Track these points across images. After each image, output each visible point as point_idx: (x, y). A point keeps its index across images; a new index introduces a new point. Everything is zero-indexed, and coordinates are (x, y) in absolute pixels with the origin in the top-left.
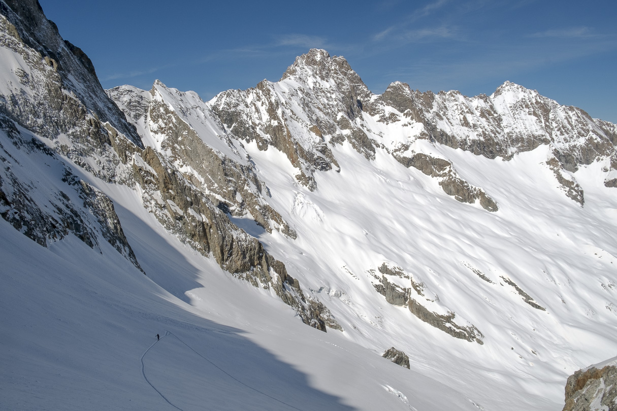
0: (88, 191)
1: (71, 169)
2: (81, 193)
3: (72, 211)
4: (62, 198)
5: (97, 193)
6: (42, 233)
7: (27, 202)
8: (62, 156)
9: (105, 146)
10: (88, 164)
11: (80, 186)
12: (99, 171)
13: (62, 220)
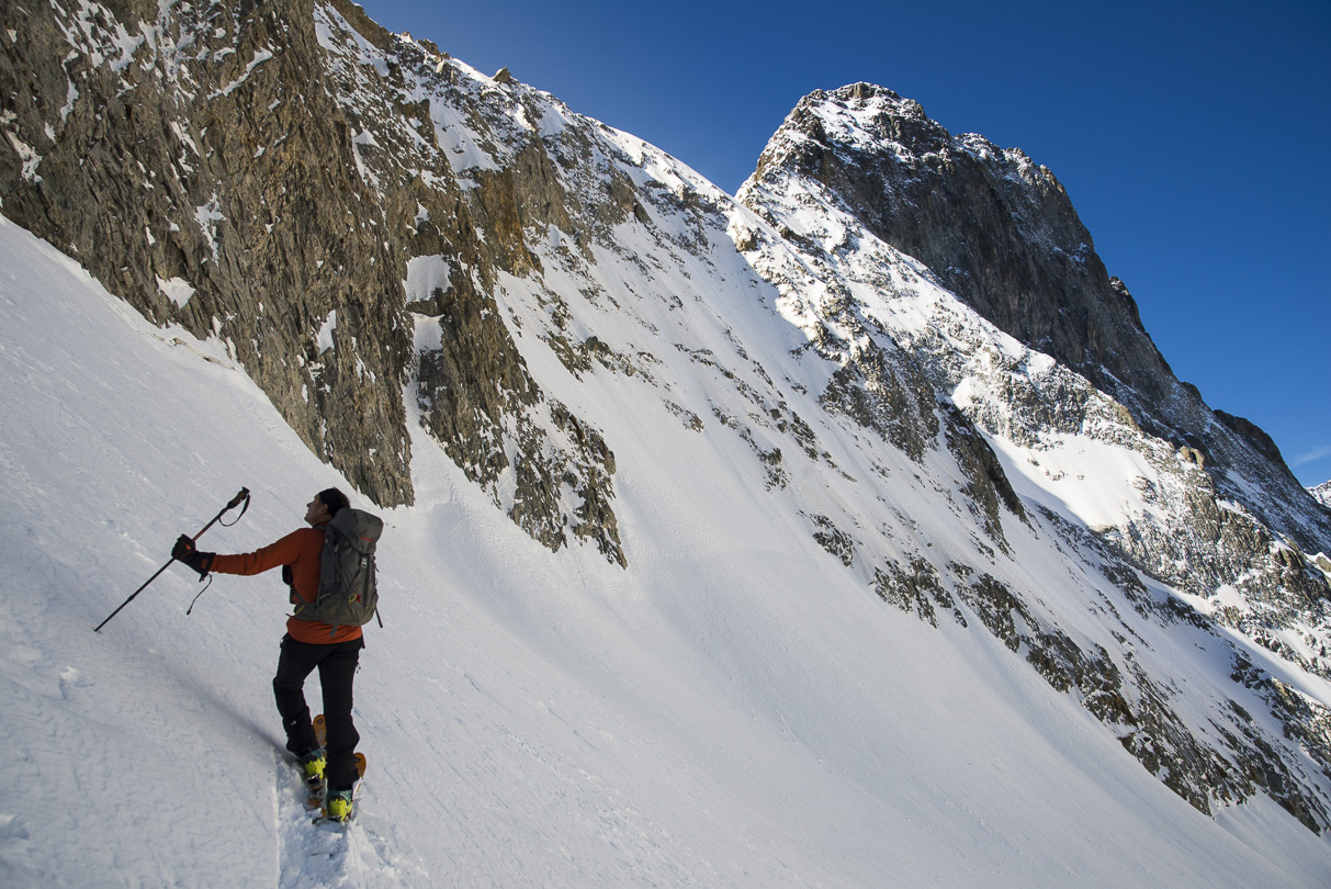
0: (1290, 703)
1: (1247, 655)
2: (1274, 706)
3: (1258, 742)
4: (1234, 715)
5: (1312, 708)
6: (1199, 784)
7: (1165, 719)
8: (1228, 629)
9: (1321, 606)
10: (1286, 645)
11: (1272, 691)
12: (1315, 660)
13: (1238, 762)
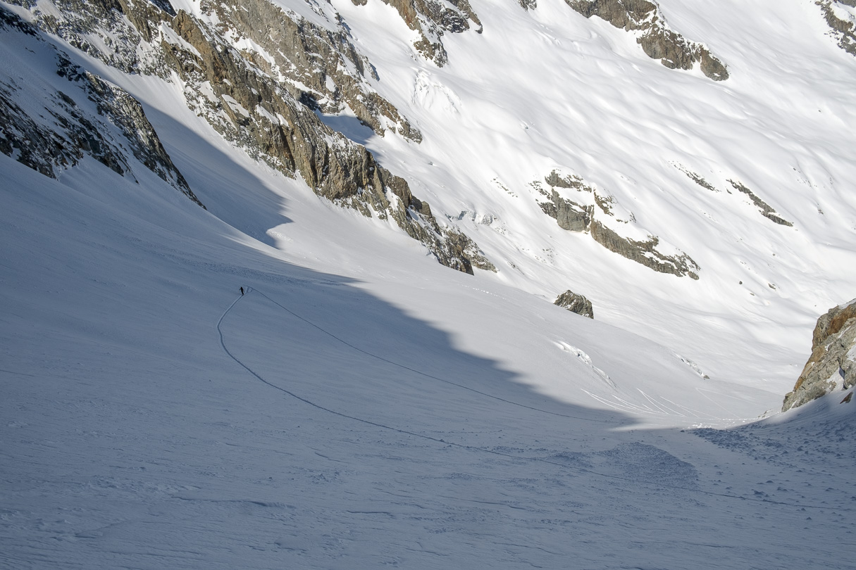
0: (100, 89)
1: (67, 55)
2: (90, 93)
3: (82, 121)
4: (63, 102)
5: (114, 91)
6: (44, 157)
7: (11, 111)
8: (50, 34)
9: (113, 14)
10: (92, 46)
11: (87, 81)
12: (112, 56)
13: (70, 137)
